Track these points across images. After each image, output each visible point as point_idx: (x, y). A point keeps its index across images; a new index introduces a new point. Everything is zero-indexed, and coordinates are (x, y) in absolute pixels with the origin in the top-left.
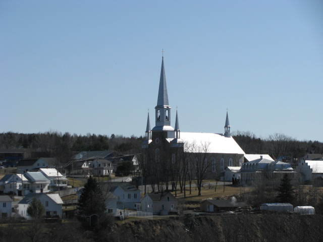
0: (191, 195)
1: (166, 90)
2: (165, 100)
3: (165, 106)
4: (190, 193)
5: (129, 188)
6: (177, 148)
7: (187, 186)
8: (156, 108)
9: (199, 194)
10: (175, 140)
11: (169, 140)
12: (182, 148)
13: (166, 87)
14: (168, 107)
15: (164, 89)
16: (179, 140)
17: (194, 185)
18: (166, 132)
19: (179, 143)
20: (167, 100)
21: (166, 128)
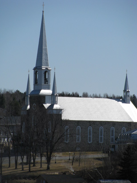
0: (41, 169)
1: (46, 49)
3: (44, 68)
4: (41, 167)
7: (38, 159)
8: (34, 69)
9: (48, 168)
11: (46, 106)
13: (46, 46)
14: (47, 68)
17: (44, 159)
18: (44, 97)
19: (57, 110)
20: (47, 60)
21: (43, 92)
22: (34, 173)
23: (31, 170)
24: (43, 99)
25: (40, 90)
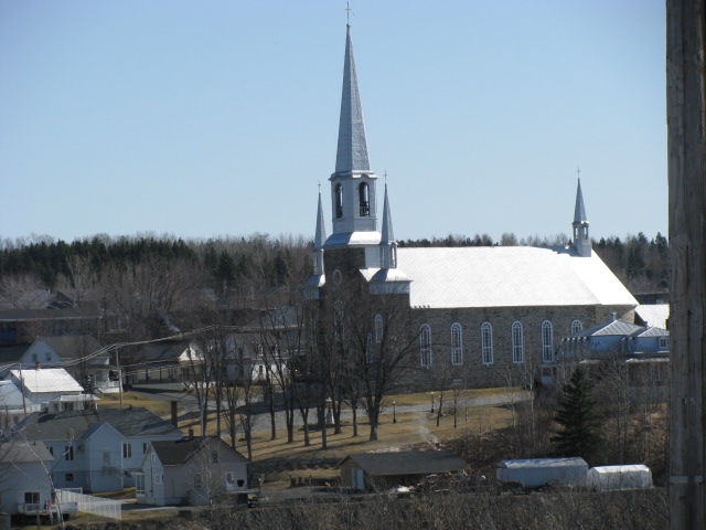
0: (356, 440)
2: (355, 155)
3: (356, 174)
4: (355, 434)
5: (146, 427)
6: (392, 296)
8: (333, 179)
9: (373, 436)
10: (382, 274)
11: (369, 273)
12: (406, 296)
13: (359, 115)
14: (364, 175)
15: (354, 121)
16: (392, 275)
18: (360, 251)
19: (397, 283)
20: (363, 152)
21: (358, 238)
22: (336, 452)
23: (328, 444)
24: (357, 256)
25: (349, 234)
